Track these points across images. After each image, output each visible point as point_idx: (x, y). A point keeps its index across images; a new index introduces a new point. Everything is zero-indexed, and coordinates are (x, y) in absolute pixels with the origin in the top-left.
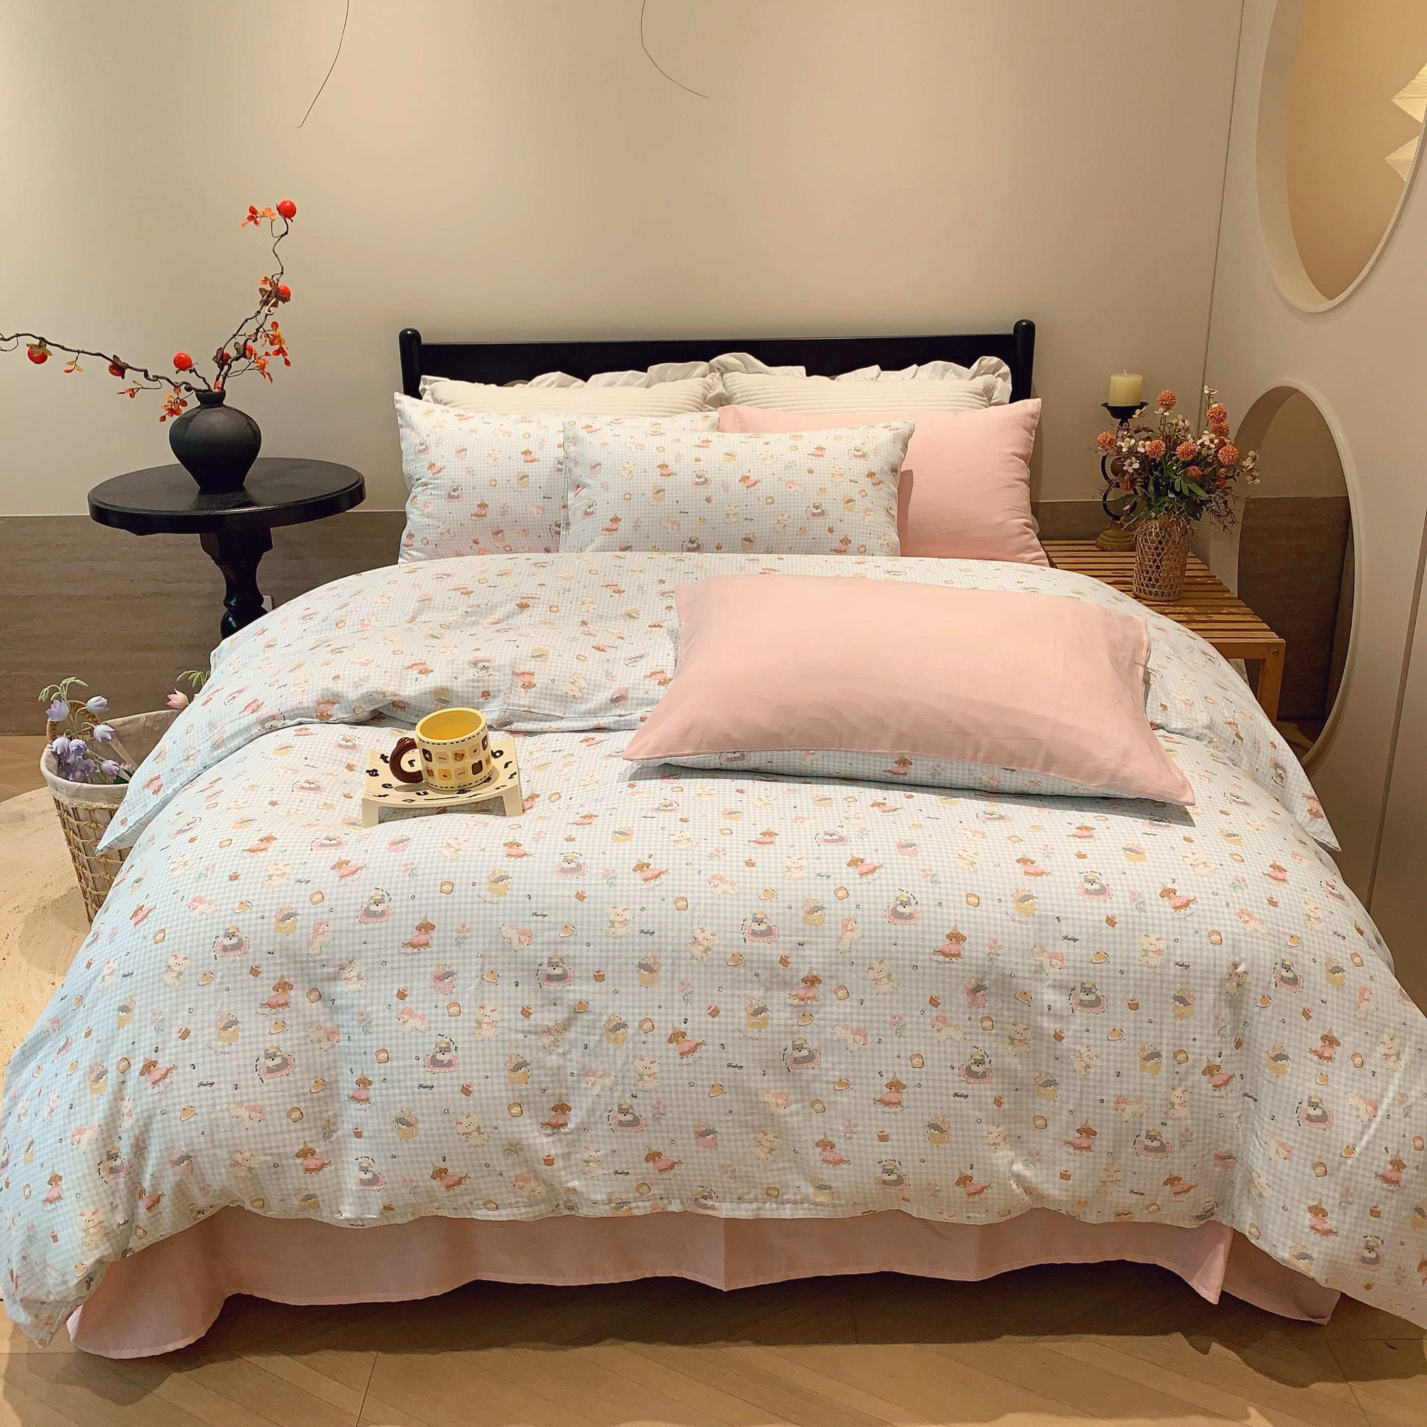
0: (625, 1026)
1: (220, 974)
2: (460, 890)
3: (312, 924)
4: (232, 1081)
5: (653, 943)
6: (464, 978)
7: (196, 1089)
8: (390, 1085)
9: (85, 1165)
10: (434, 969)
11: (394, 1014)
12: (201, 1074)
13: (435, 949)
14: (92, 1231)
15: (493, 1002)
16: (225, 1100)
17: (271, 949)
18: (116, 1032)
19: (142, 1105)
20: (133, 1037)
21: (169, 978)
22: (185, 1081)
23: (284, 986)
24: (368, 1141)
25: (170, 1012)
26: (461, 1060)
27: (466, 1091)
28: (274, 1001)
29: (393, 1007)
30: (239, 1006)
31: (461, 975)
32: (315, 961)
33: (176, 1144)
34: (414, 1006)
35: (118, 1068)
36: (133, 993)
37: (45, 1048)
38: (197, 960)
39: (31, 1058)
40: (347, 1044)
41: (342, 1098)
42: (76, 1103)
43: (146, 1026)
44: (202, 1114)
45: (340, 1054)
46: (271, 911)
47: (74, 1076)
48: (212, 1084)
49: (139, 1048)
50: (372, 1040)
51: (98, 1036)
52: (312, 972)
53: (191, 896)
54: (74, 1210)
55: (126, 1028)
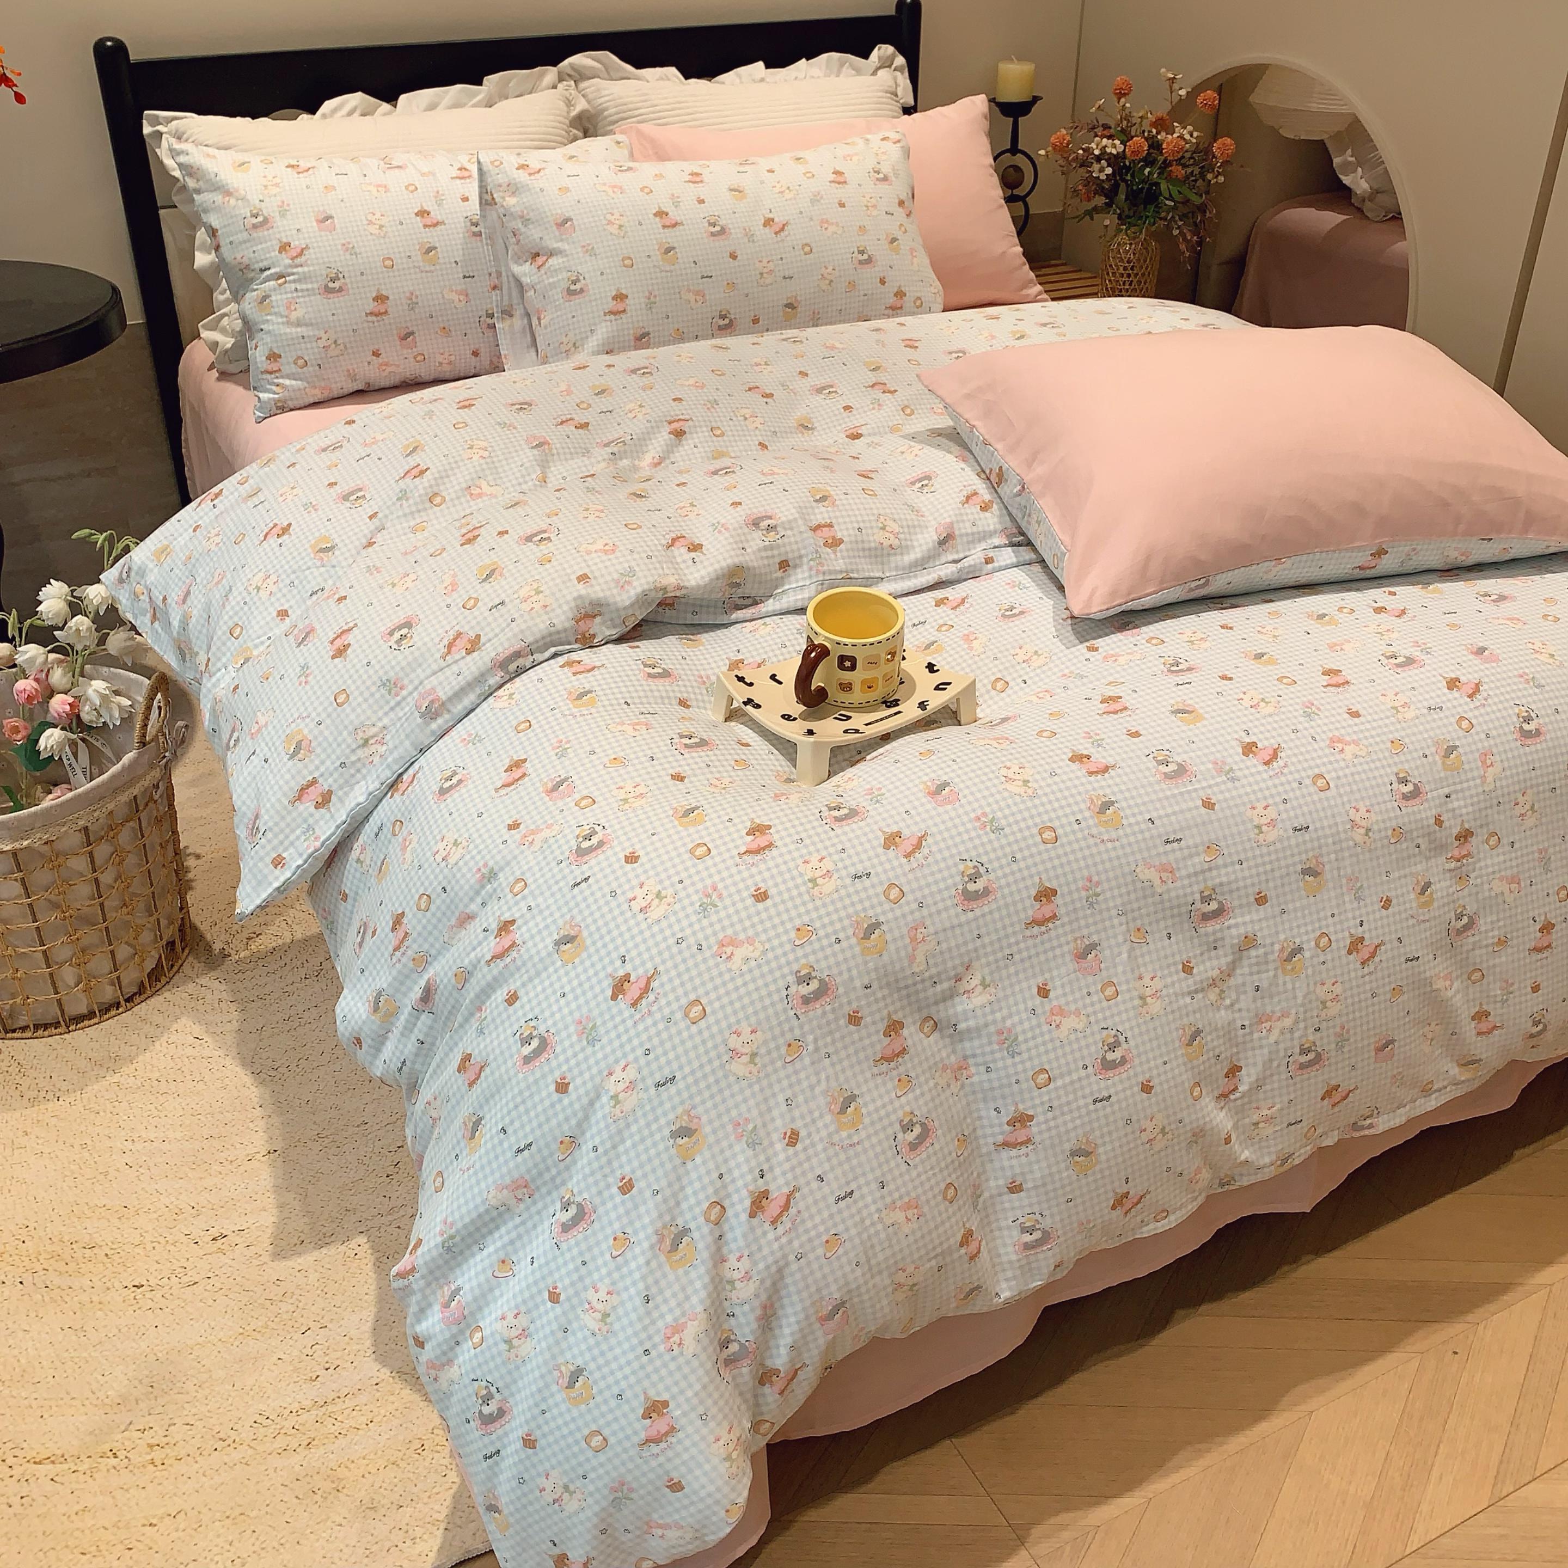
0: (1299, 950)
1: (810, 1038)
2: (1066, 835)
3: (905, 931)
4: (876, 1179)
5: (1312, 840)
6: (1110, 947)
7: (834, 1209)
8: (1057, 1113)
9: (701, 1372)
10: (1072, 945)
11: (1043, 1020)
12: (834, 1187)
13: (1066, 919)
14: (734, 1455)
15: (1150, 968)
16: (873, 1208)
17: (866, 982)
18: (681, 1171)
19: (764, 1258)
20: (717, 1167)
21: (739, 1067)
22: (816, 1202)
23: (894, 1027)
24: (1033, 1193)
25: (761, 1114)
26: (1134, 1052)
27: (1147, 1088)
28: (889, 1052)
29: (1039, 1011)
30: (849, 1073)
31: (1104, 944)
32: (923, 981)
33: (825, 1292)
34: (1062, 1001)
35: (707, 1220)
36: (687, 1106)
37: (503, 1230)
38: (771, 1028)
39: (467, 1253)
40: (985, 1077)
41: (984, 1150)
42: (654, 1290)
43: (731, 1146)
44: (851, 1239)
45: (974, 1093)
46: (844, 929)
47: (629, 1255)
48: (852, 1193)
49: (733, 1181)
50: (1022, 1062)
51: (649, 1186)
52: (922, 995)
53: (712, 940)
54: (703, 1438)
55: (698, 1160)
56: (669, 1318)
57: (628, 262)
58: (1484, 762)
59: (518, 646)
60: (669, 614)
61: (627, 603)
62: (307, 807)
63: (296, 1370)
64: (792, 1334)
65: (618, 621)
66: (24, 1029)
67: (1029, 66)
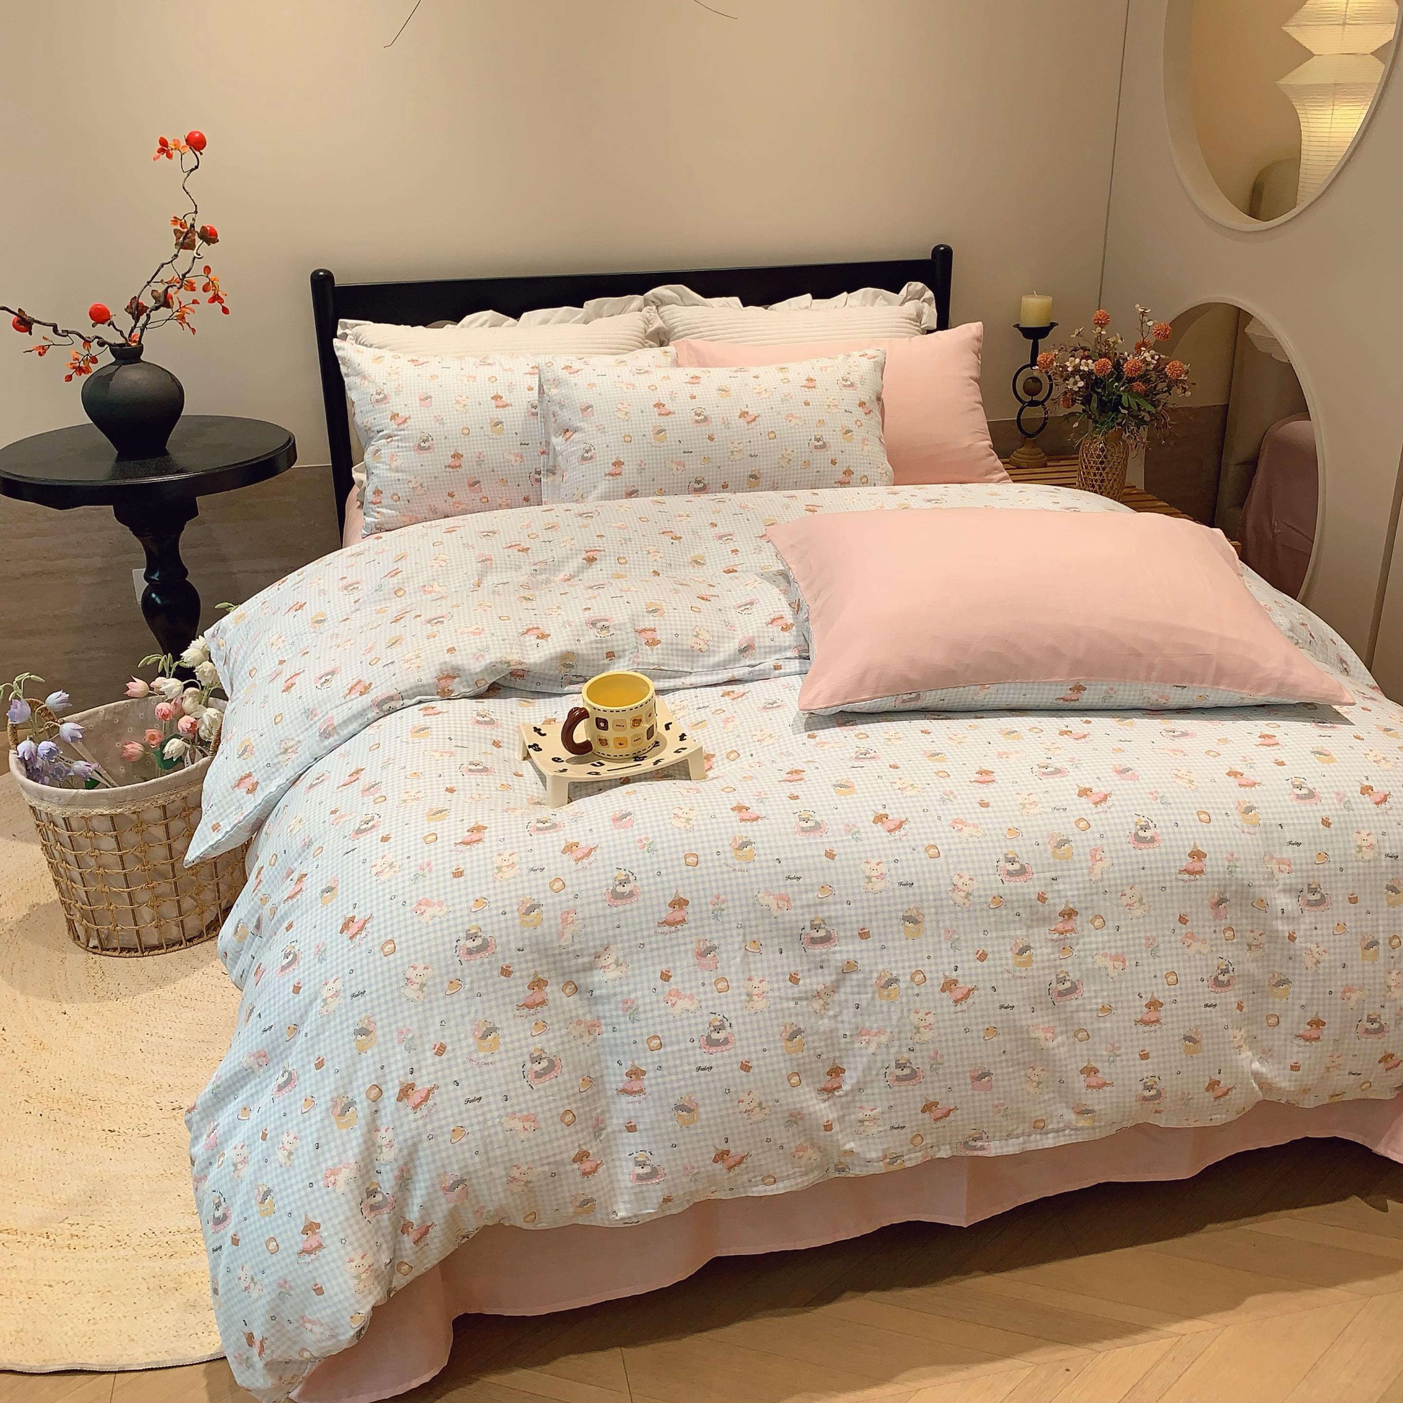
0: (896, 980)
1: (468, 980)
2: (706, 861)
3: (559, 913)
4: (501, 1093)
5: (914, 895)
6: (727, 951)
7: (464, 1107)
8: (665, 1072)
9: (346, 1207)
10: (694, 945)
11: (661, 998)
12: (466, 1091)
13: (693, 925)
14: (364, 1276)
15: (760, 973)
16: (496, 1114)
17: (520, 946)
18: (357, 1059)
19: (404, 1133)
20: (381, 1061)
21: (411, 992)
22: (449, 1100)
23: (538, 984)
24: (644, 1134)
25: (420, 1028)
26: (737, 1036)
27: (746, 1067)
28: (530, 1001)
29: (659, 990)
30: (495, 1010)
31: (722, 948)
32: (568, 953)
33: (448, 1169)
34: (680, 986)
35: (368, 1098)
36: (369, 1013)
37: (249, 1086)
38: (439, 968)
39: (227, 1100)
40: (612, 1035)
41: (609, 1093)
42: (322, 1141)
43: (393, 1047)
44: (473, 1133)
45: (603, 1046)
46: (511, 905)
47: (312, 1113)
48: (480, 1098)
49: (390, 1072)
50: (641, 1028)
51: (333, 1066)
52: (566, 964)
53: (414, 900)
54: (340, 1257)
55: (369, 1053)
56: (330, 1163)
57: (628, 439)
58: (1093, 857)
59: (393, 692)
60: (518, 683)
61: (478, 670)
62: (241, 791)
64: (422, 1196)
65: (471, 683)
66: (115, 949)
67: (1046, 300)
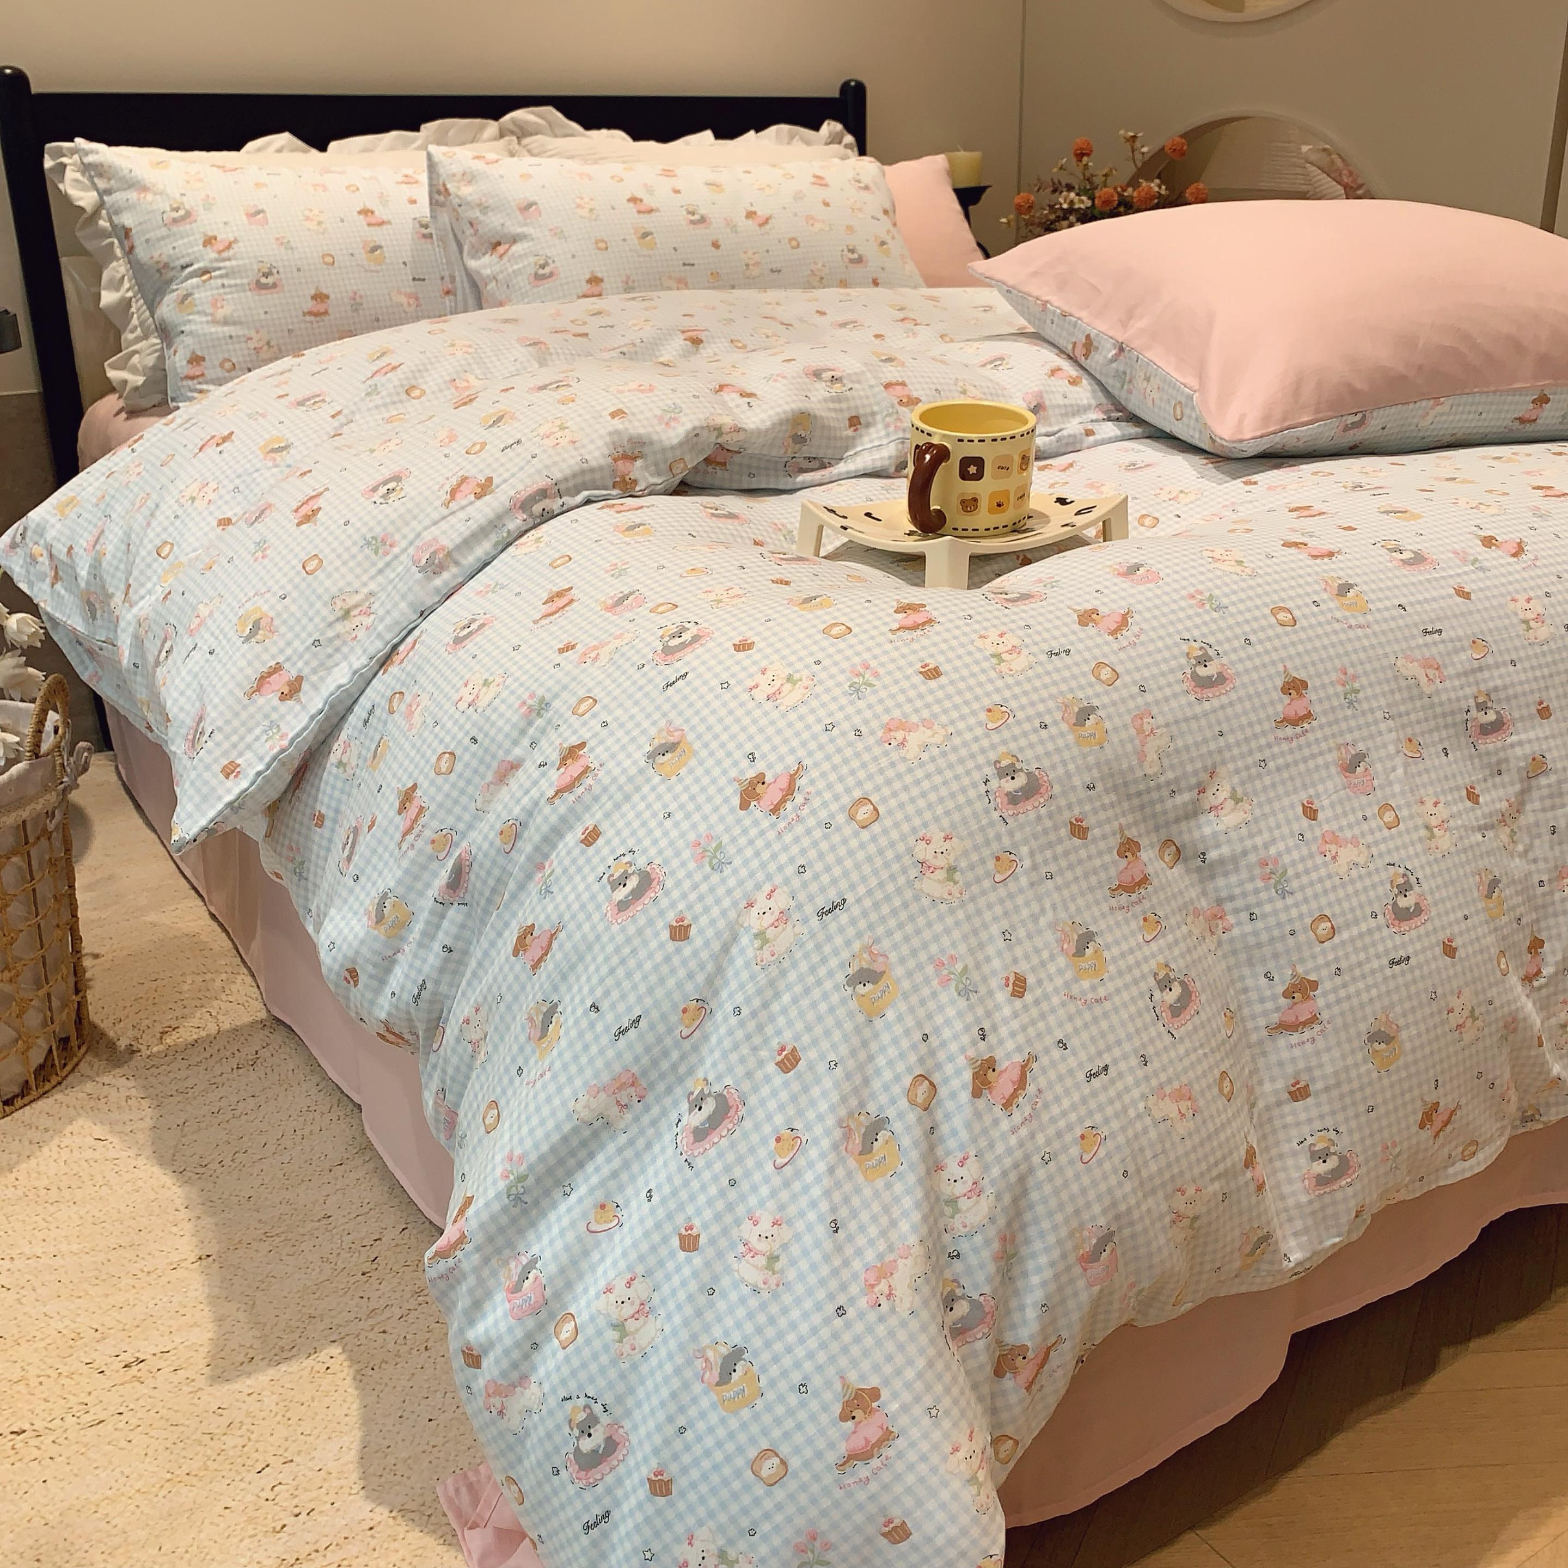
1: (1025, 850)
2: (1305, 617)
3: (1128, 719)
4: (1135, 1051)
6: (1381, 759)
7: (1087, 1090)
8: (1347, 978)
9: (922, 1340)
10: (1336, 753)
11: (1314, 848)
12: (1082, 1058)
13: (1323, 720)
14: (980, 1476)
15: (1431, 790)
16: (1136, 1093)
17: (1088, 780)
18: (867, 1032)
19: (999, 1159)
20: (919, 1025)
21: (933, 885)
22: (1061, 1078)
24: (1324, 1098)
25: (971, 951)
26: (1429, 899)
27: (1449, 950)
28: (1126, 879)
29: (1308, 835)
30: (1081, 903)
31: (1374, 755)
32: (1159, 787)
33: (1086, 1216)
34: (1334, 826)
35: (912, 1103)
36: (867, 939)
37: (600, 1158)
38: (971, 834)
39: (545, 1203)
40: (1248, 928)
41: (1254, 1038)
42: (843, 1213)
43: (934, 995)
44: (1113, 1135)
45: (1234, 952)
46: (1049, 711)
47: (801, 1161)
48: (1106, 1068)
49: (943, 1044)
50: (1297, 905)
51: (822, 1056)
52: (1158, 808)
53: (874, 724)
54: (935, 1447)
55: (890, 1015)
56: (870, 1256)
57: (602, 246)
59: (542, 483)
60: (720, 475)
61: (675, 441)
62: (268, 699)
63: (251, 1520)
64: (1044, 1284)
65: (664, 467)
67: (976, 155)
